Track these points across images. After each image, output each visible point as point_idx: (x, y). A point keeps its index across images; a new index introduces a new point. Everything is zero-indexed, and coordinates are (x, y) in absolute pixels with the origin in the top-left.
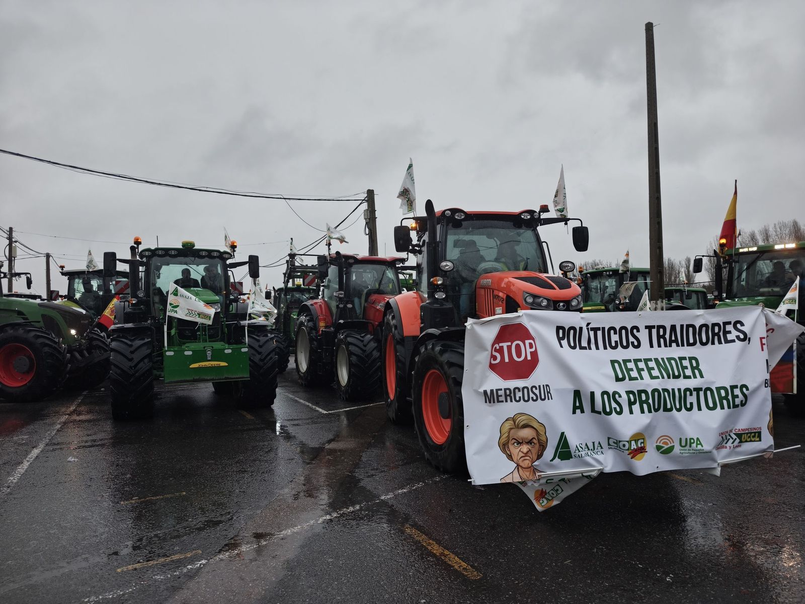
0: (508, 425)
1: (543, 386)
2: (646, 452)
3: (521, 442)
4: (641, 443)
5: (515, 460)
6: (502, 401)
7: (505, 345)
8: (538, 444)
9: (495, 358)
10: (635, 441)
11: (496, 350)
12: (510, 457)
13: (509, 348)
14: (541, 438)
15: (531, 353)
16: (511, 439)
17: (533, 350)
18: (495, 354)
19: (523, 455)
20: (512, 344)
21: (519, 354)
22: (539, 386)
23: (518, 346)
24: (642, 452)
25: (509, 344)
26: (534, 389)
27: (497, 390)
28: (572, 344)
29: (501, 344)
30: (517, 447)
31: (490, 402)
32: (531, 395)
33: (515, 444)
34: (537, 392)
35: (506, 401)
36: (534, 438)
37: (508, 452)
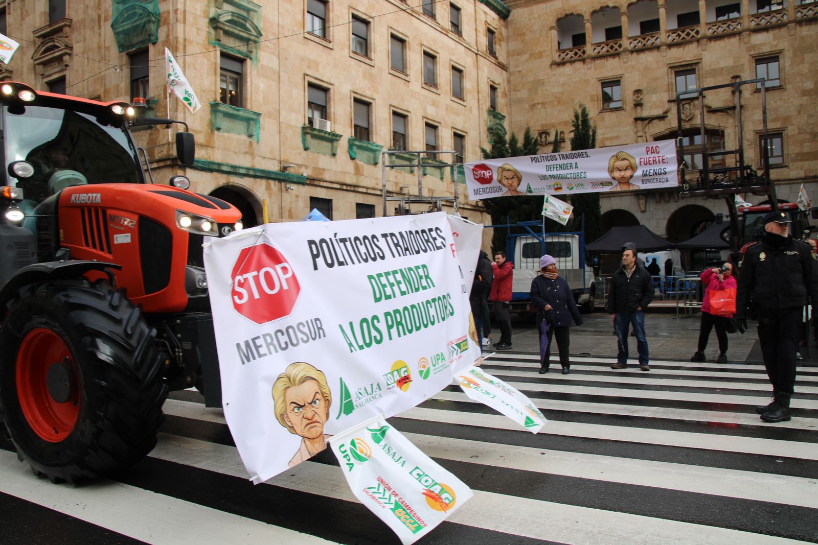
0: (281, 385)
1: (311, 320)
2: (411, 381)
3: (303, 405)
4: (405, 371)
5: (298, 431)
6: (265, 355)
7: (250, 276)
8: (323, 400)
9: (241, 296)
10: (397, 370)
11: (241, 285)
12: (292, 429)
13: (256, 279)
14: (324, 390)
15: (287, 280)
16: (288, 403)
17: (289, 275)
18: (238, 289)
19: (308, 422)
20: (259, 272)
21: (271, 285)
22: (307, 322)
23: (268, 275)
24: (406, 382)
25: (255, 273)
26: (301, 327)
27: (254, 340)
28: (329, 261)
29: (245, 276)
30: (297, 414)
31: (249, 360)
32: (300, 335)
33: (296, 410)
34: (306, 330)
35: (270, 353)
36: (317, 392)
37: (289, 424)
